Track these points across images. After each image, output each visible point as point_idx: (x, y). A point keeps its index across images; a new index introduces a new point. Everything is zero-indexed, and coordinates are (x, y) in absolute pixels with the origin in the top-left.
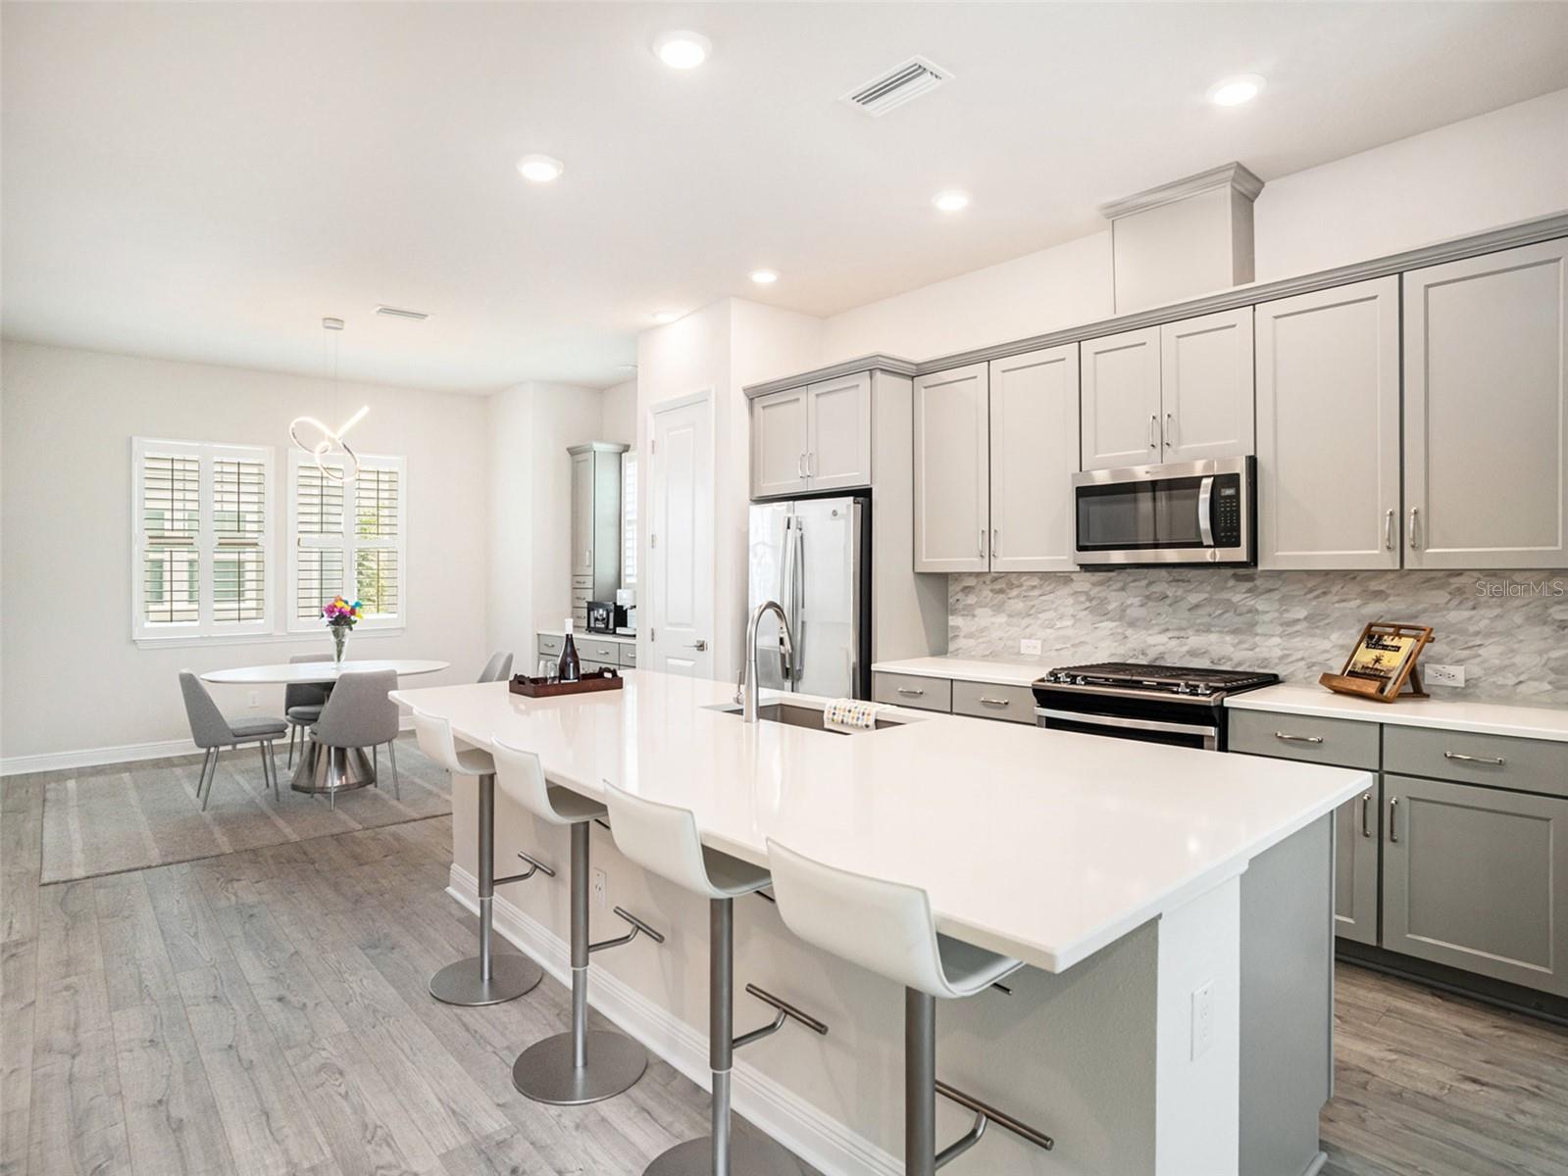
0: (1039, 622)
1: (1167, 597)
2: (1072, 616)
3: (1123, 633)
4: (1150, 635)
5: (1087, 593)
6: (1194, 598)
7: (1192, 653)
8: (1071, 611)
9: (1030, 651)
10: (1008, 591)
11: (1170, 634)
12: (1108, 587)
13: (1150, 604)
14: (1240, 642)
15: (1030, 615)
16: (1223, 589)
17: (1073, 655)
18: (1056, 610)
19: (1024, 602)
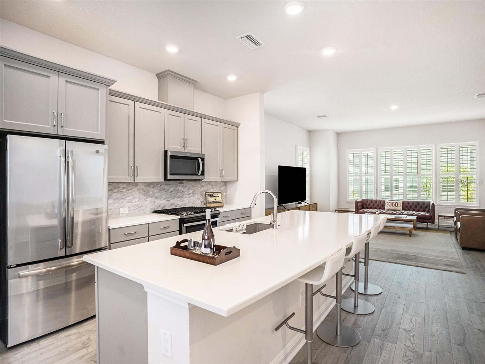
0: (126, 201)
1: (165, 189)
2: (138, 197)
3: (154, 201)
4: (161, 201)
5: (142, 189)
6: (171, 189)
7: (171, 205)
8: (138, 196)
9: (124, 212)
10: (114, 190)
11: (166, 200)
12: (150, 187)
13: (161, 191)
14: (181, 200)
15: (123, 198)
16: (177, 186)
17: (139, 211)
18: (132, 196)
19: (120, 194)
